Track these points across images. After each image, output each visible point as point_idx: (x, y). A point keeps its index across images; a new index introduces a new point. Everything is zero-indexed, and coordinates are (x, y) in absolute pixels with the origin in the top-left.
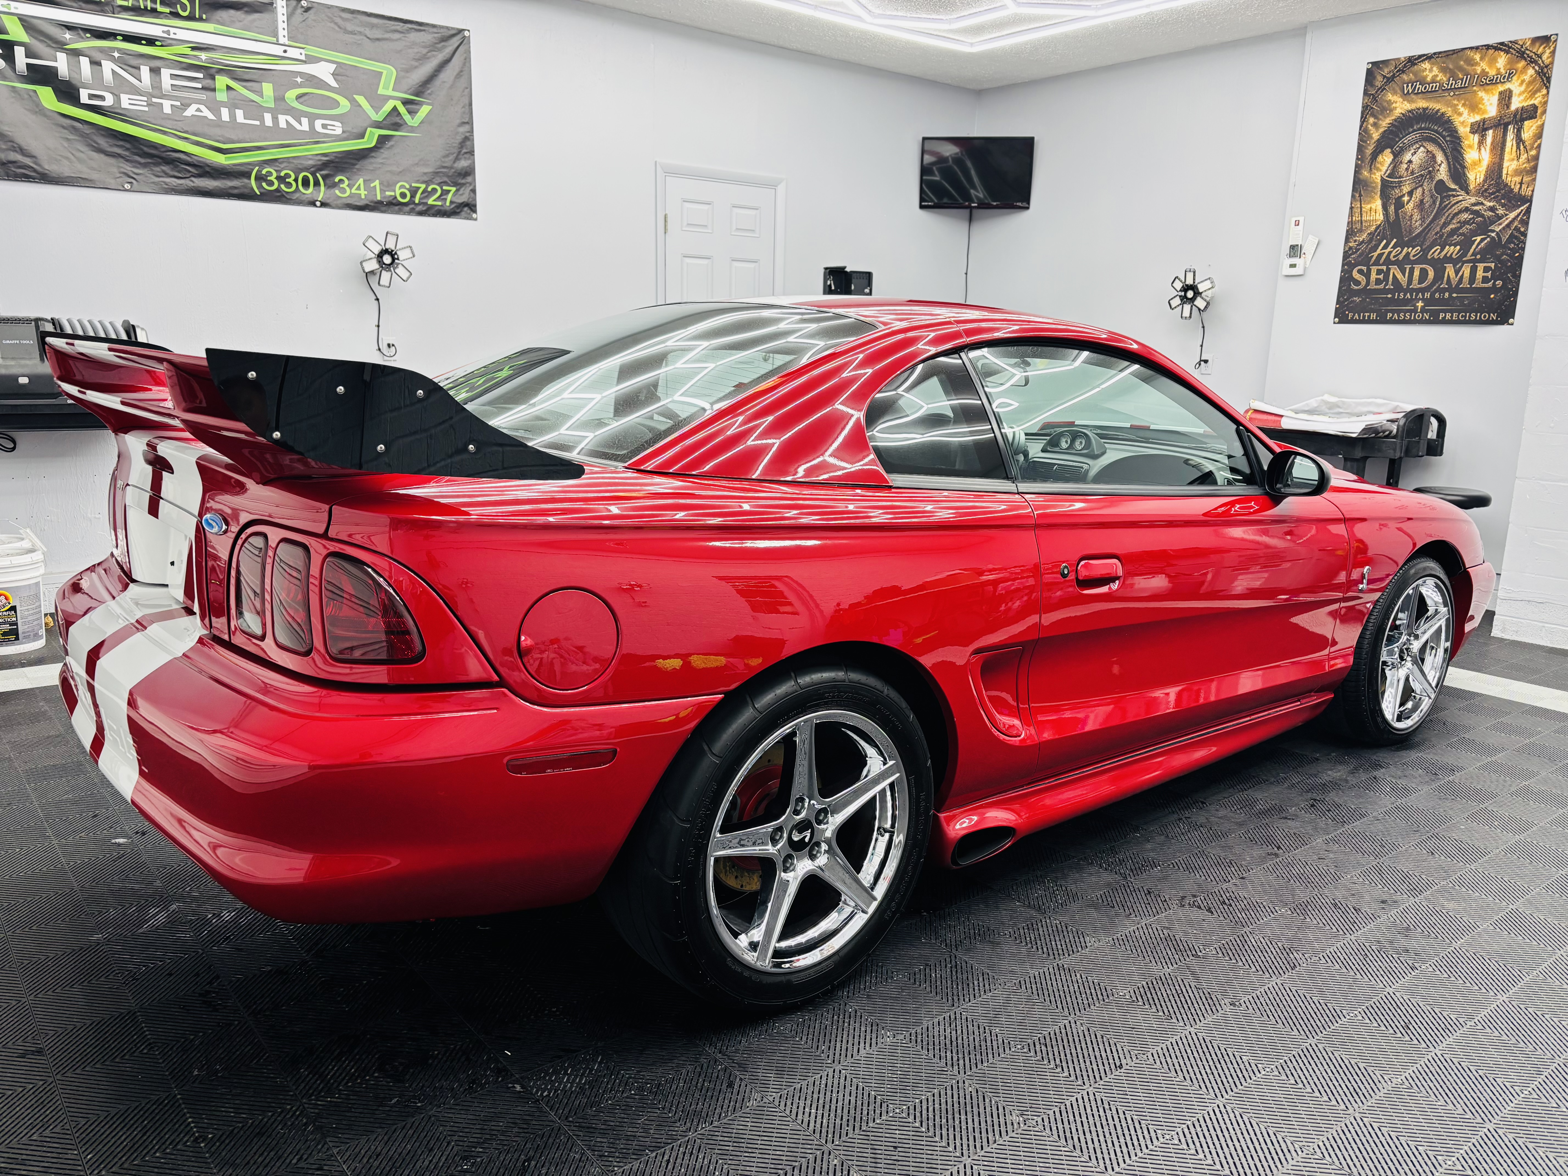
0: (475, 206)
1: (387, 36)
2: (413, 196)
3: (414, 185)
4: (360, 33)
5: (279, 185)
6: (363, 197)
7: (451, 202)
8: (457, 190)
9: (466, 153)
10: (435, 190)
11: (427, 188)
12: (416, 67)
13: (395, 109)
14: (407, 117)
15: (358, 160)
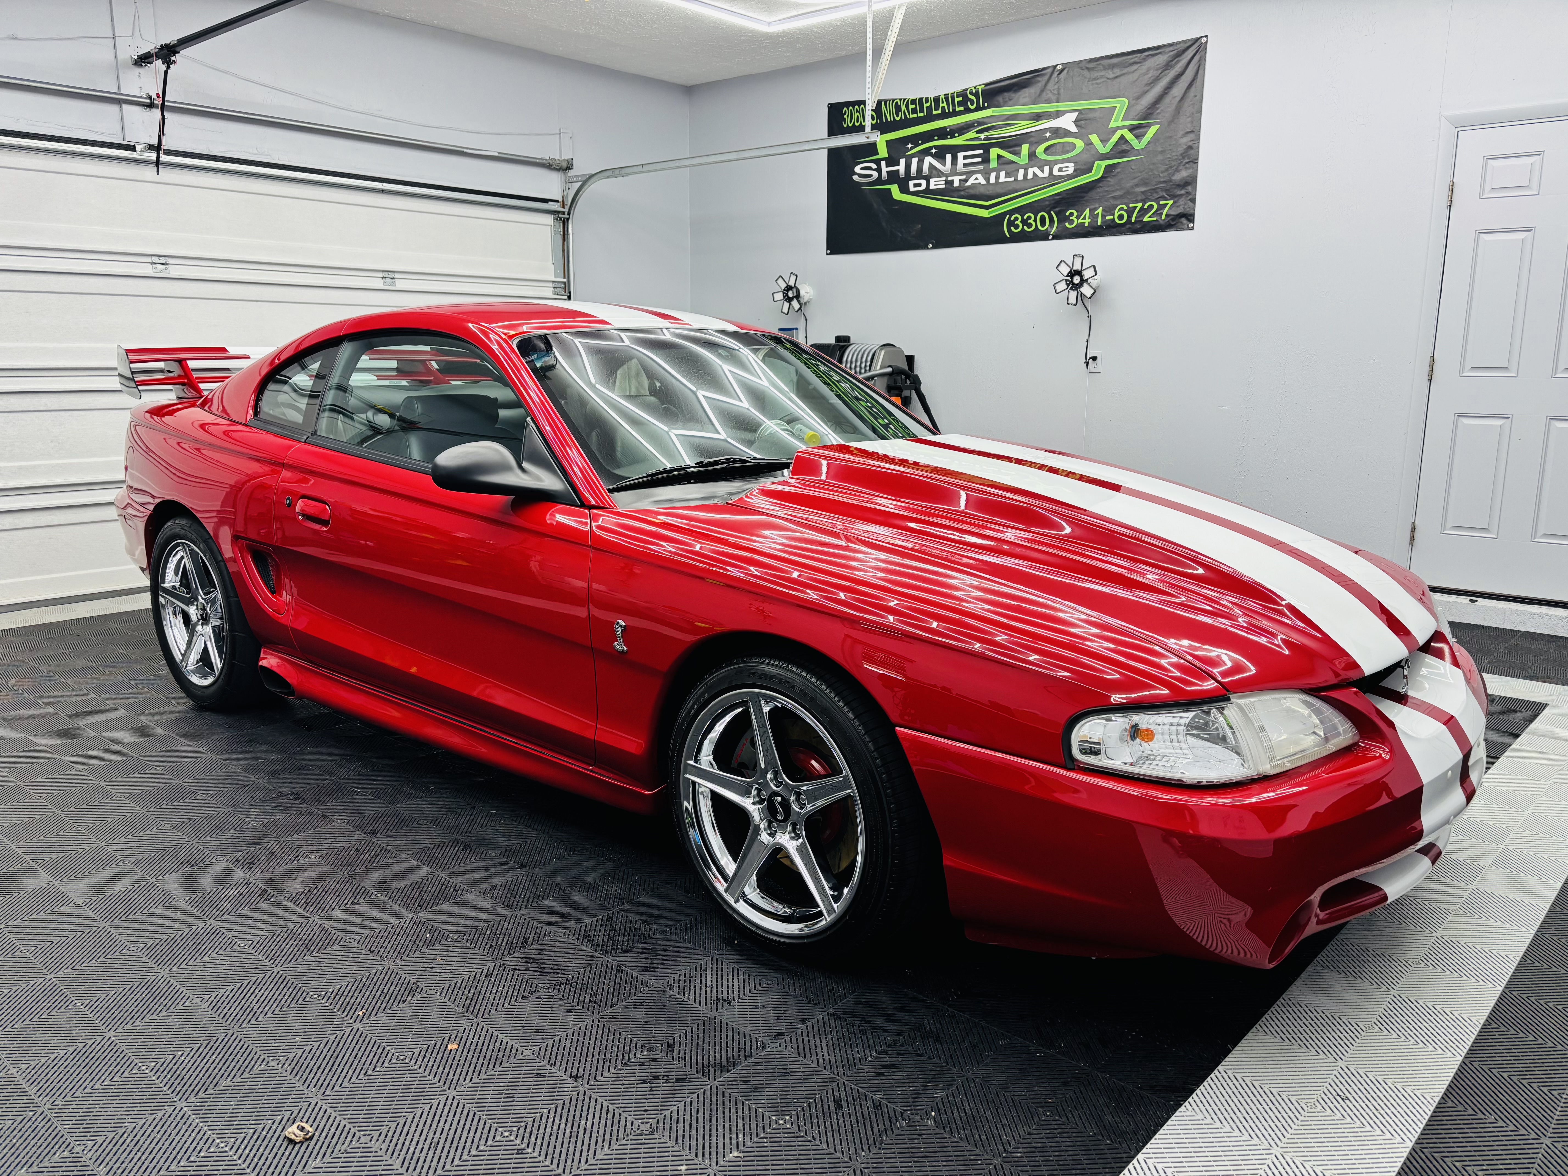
0: (1193, 215)
1: (1126, 70)
2: (1129, 217)
3: (1131, 205)
4: (1102, 77)
5: (1023, 228)
6: (1086, 225)
7: (1167, 215)
8: (1174, 203)
9: (1187, 163)
10: (1151, 207)
11: (1143, 206)
12: (1148, 91)
13: (1122, 137)
14: (1134, 142)
15: (1087, 192)
